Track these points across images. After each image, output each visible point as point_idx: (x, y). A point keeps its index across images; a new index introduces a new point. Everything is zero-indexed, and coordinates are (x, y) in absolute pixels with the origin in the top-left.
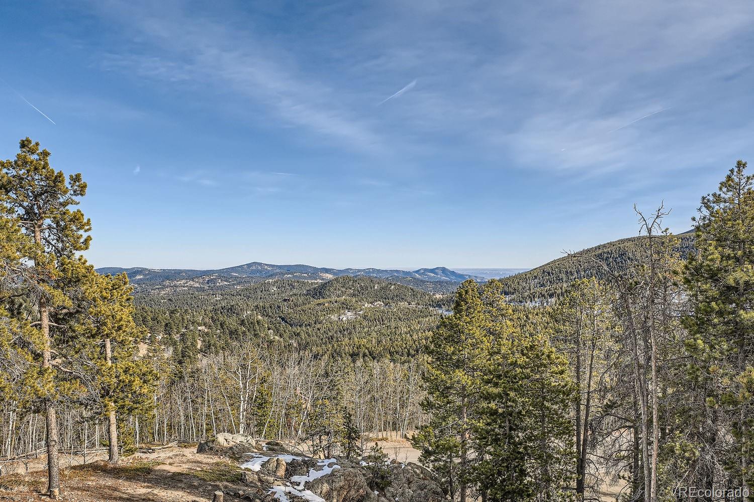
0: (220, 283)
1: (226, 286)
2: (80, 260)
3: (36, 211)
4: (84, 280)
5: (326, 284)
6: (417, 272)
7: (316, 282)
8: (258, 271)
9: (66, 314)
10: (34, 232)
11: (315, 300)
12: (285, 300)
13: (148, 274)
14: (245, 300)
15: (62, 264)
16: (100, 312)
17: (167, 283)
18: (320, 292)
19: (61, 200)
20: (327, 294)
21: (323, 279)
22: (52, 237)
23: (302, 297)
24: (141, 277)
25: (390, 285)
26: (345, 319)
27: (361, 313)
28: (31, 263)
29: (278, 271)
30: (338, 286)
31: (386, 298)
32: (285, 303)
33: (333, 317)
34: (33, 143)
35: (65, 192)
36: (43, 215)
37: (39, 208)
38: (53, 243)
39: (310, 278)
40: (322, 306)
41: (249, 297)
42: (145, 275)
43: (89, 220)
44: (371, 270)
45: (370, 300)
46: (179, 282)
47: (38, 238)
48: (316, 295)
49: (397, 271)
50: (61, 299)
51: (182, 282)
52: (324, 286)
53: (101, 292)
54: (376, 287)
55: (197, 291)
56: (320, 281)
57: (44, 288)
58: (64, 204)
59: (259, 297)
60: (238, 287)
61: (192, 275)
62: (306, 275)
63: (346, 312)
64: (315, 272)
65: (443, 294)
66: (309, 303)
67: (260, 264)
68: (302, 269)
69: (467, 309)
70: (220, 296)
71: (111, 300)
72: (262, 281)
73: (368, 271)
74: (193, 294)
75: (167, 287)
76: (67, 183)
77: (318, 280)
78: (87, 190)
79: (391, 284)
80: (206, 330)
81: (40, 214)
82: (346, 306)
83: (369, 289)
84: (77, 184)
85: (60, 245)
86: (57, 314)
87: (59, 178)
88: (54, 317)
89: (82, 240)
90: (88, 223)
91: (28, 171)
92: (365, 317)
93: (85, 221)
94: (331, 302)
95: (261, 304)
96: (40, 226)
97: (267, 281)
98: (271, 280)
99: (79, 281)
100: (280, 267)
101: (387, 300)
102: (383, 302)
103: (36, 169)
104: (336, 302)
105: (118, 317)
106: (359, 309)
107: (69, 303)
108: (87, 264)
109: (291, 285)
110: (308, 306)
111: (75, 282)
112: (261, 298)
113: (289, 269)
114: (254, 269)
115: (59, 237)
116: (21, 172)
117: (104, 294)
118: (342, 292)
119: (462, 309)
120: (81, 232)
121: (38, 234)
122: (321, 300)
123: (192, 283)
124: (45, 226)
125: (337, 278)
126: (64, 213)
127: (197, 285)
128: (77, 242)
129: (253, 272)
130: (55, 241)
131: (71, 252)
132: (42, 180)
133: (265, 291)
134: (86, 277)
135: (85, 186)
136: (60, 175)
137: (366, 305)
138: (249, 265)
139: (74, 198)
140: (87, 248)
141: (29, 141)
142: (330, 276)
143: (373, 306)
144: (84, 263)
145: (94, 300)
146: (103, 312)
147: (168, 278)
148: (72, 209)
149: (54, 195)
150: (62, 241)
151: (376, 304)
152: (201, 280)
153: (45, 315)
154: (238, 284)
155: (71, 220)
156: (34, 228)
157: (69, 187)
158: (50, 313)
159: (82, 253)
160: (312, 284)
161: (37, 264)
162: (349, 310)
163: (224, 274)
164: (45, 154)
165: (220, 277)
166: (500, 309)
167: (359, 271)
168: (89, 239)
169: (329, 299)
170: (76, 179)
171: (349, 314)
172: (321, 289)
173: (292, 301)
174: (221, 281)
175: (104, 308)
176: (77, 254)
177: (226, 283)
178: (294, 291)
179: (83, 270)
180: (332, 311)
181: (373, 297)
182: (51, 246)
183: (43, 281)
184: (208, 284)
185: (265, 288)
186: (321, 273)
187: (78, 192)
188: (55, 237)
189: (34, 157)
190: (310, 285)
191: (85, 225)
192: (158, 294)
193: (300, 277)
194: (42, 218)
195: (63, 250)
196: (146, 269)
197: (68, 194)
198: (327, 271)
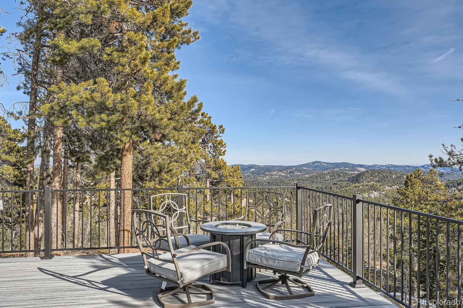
0: (296, 173)
1: (300, 175)
2: (221, 160)
3: (206, 140)
4: (223, 168)
5: (360, 174)
6: (423, 167)
7: (354, 173)
8: (319, 166)
9: (216, 182)
10: (205, 149)
11: (354, 184)
12: (335, 184)
13: (257, 168)
14: (311, 183)
15: (215, 161)
16: (228, 181)
17: (267, 173)
18: (356, 179)
19: (215, 136)
20: (361, 180)
21: (359, 171)
22: (211, 150)
23: (345, 182)
24: (254, 170)
25: (403, 176)
26: (372, 196)
27: (384, 193)
28: (204, 161)
29: (330, 166)
30: (368, 175)
31: (400, 184)
32: (335, 186)
33: (365, 195)
34: (206, 114)
35: (217, 133)
36: (209, 142)
37: (207, 139)
38: (212, 153)
39: (351, 170)
40: (358, 188)
41: (313, 181)
42: (255, 169)
43: (225, 143)
44: (390, 166)
45: (390, 185)
46: (274, 173)
47: (206, 151)
48: (354, 181)
49: (408, 166)
50: (214, 175)
51: (275, 173)
52: (359, 175)
53: (229, 173)
54: (393, 177)
55: (284, 178)
56: (357, 173)
57: (209, 171)
58: (216, 137)
59: (319, 182)
60: (307, 176)
61: (281, 169)
62: (348, 169)
63: (374, 192)
64: (353, 167)
65: (442, 181)
66: (350, 186)
67: (320, 162)
68: (345, 165)
69: (412, 185)
70: (296, 181)
71: (233, 177)
72: (321, 172)
73: (388, 167)
74: (281, 180)
75: (267, 176)
76: (217, 129)
77: (355, 172)
78: (225, 131)
79: (404, 174)
80: (288, 201)
81: (207, 141)
82: (373, 188)
83: (389, 177)
84: (221, 129)
85: (214, 154)
86: (212, 182)
87: (214, 127)
88: (211, 183)
89: (222, 152)
90: (225, 145)
91: (204, 125)
92: (386, 196)
93: (224, 144)
94: (363, 185)
95: (320, 186)
96: (207, 146)
97: (324, 172)
98: (326, 172)
99: (221, 168)
100: (332, 164)
101: (401, 185)
102: (398, 186)
103: (207, 124)
104: (367, 185)
105: (236, 184)
106: (382, 190)
107: (217, 177)
108: (224, 161)
109: (339, 175)
110: (349, 188)
111: (220, 169)
112: (320, 183)
113: (337, 165)
114: (316, 165)
115: (214, 151)
116: (201, 125)
117: (230, 174)
118: (371, 179)
119: (409, 185)
120: (222, 148)
121: (206, 149)
122: (357, 184)
123: (280, 173)
124: (209, 146)
125: (368, 171)
126: (216, 141)
127: (283, 174)
128: (220, 152)
129: (315, 167)
130: (213, 152)
131: (218, 156)
132: (208, 128)
133: (323, 178)
134: (223, 166)
135: (224, 130)
136: (215, 126)
137: (387, 188)
138: (313, 163)
139: (220, 134)
140: (224, 155)
141: (204, 113)
142: (363, 170)
143: (391, 189)
144: (223, 161)
145: (226, 176)
146: (230, 181)
147: (268, 170)
148: (219, 139)
149: (212, 134)
150: (215, 152)
151: (393, 187)
152: (286, 172)
153: (208, 182)
154: (307, 174)
155: (219, 144)
156: (205, 147)
157: (218, 130)
158: (210, 182)
159: (222, 157)
160: (351, 174)
161: (206, 162)
162: (375, 190)
163: (299, 168)
164: (210, 118)
165: (296, 170)
166: (436, 186)
167: (382, 166)
168: (225, 151)
169: (362, 184)
170: (221, 127)
171: (376, 193)
172: (357, 177)
173: (339, 184)
174: (297, 172)
175: (230, 180)
176: (221, 157)
177: (300, 173)
178: (341, 178)
179: (223, 164)
180: (364, 191)
181: (392, 183)
182: (211, 154)
183: (208, 168)
184: (290, 173)
185: (323, 176)
186: (357, 167)
187: (222, 132)
188: (213, 151)
189: (205, 119)
190: (350, 175)
191: (223, 146)
192: (262, 179)
193: (344, 170)
194: (208, 143)
195: (215, 155)
196: (256, 165)
197: (218, 133)
198: (361, 166)
